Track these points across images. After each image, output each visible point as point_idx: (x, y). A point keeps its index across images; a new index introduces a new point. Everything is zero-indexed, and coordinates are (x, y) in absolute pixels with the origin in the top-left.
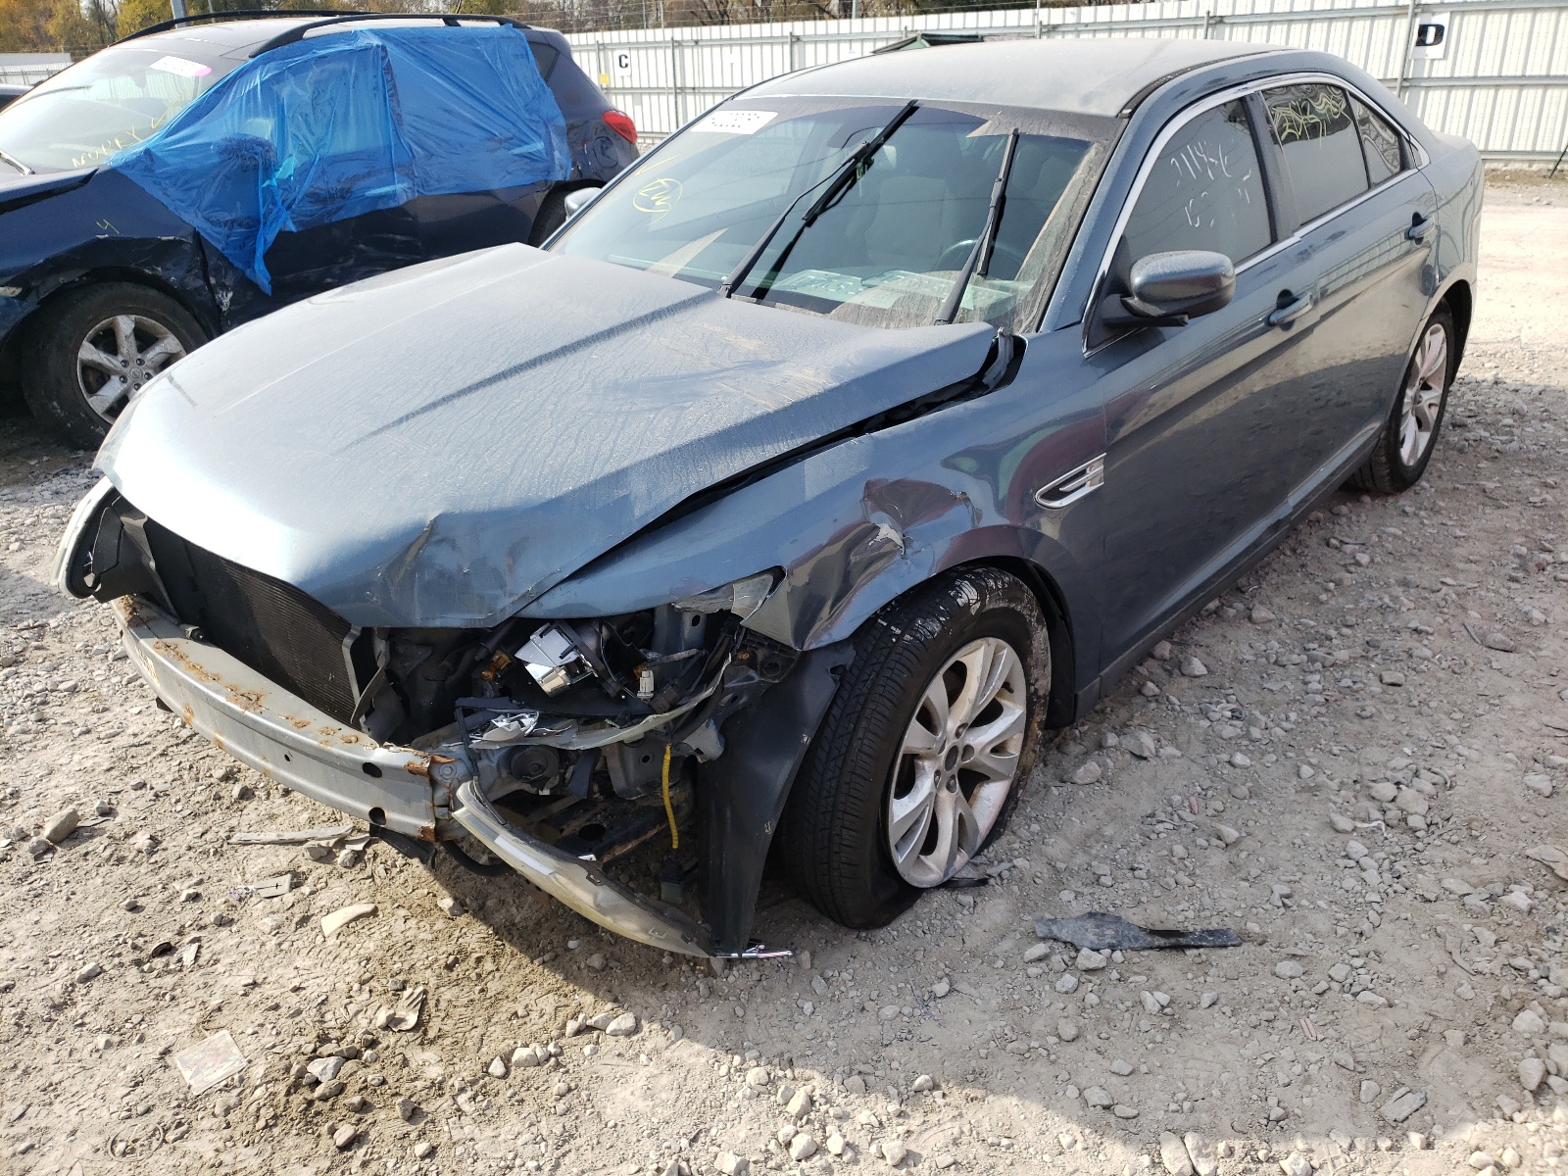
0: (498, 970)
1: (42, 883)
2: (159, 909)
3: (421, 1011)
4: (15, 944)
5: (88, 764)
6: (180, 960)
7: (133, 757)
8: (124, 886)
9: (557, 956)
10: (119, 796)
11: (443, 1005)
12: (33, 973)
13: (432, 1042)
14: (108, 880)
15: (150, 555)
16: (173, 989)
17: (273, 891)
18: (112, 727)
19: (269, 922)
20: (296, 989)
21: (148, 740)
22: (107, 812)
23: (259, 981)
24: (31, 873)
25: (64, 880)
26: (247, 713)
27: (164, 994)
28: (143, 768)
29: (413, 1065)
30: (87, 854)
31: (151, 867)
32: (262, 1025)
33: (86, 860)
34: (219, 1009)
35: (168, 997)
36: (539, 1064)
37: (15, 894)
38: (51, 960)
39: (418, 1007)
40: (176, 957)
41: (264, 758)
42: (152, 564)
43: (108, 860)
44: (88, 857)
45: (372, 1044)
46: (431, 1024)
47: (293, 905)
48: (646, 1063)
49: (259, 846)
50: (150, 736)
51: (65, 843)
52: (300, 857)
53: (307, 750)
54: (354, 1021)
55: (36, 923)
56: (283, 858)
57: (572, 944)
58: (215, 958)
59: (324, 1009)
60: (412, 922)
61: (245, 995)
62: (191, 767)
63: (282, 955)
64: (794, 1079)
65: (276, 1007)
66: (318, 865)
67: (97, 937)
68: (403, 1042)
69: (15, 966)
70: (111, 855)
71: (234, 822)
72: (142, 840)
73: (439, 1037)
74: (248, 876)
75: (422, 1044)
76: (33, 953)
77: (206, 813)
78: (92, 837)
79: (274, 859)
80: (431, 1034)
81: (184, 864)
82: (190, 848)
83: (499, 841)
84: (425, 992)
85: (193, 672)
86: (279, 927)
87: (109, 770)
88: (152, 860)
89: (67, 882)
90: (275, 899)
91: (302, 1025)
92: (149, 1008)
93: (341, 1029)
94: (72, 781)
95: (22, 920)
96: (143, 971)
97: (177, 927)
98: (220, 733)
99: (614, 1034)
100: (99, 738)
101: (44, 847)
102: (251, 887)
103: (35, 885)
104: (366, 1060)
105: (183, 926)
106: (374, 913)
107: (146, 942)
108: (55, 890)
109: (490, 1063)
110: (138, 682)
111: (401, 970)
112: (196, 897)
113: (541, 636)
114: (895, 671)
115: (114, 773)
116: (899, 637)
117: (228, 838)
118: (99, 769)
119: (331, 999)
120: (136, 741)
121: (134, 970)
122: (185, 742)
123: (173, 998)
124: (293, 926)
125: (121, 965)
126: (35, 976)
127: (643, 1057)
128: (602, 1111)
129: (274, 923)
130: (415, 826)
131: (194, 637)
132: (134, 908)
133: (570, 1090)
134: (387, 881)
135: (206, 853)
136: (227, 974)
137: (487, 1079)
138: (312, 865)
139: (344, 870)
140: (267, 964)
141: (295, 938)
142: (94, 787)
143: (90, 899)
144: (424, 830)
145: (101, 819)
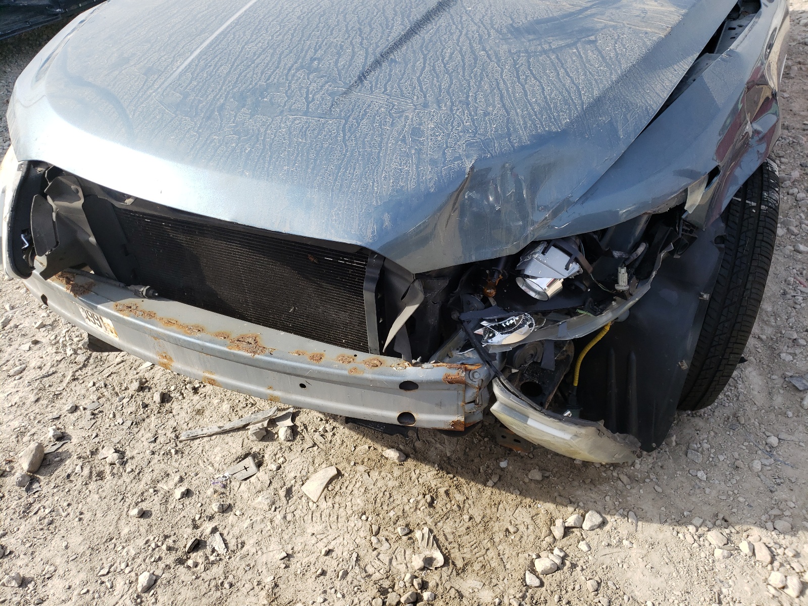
0: (467, 498)
1: (47, 511)
2: (163, 510)
3: (439, 547)
4: (61, 572)
5: (16, 399)
6: (213, 551)
7: (50, 386)
8: (120, 497)
9: (500, 477)
10: (61, 420)
11: (450, 538)
12: (96, 595)
13: (464, 570)
14: (104, 495)
15: (89, 231)
16: (226, 578)
17: (245, 474)
18: (15, 365)
19: (262, 501)
20: (328, 553)
21: (54, 369)
22: (62, 437)
23: (290, 552)
24: (31, 504)
25: (65, 504)
26: (257, 356)
27: (222, 584)
28: (65, 393)
29: (466, 593)
30: (69, 476)
31: (132, 476)
32: (325, 592)
33: (71, 481)
34: (276, 585)
35: (226, 585)
36: (558, 569)
37: (29, 527)
38: (105, 579)
39: (435, 545)
40: (208, 550)
41: (270, 388)
42: (92, 239)
43: (90, 477)
44: (72, 478)
45: (424, 586)
46: (452, 556)
47: (271, 482)
48: (630, 546)
49: (206, 439)
50: (53, 366)
51: (43, 470)
52: (246, 441)
53: (335, 379)
54: (392, 568)
55: (67, 547)
56: (235, 444)
57: (503, 464)
58: (240, 541)
59: (362, 564)
60: (375, 474)
61: (287, 567)
62: (106, 385)
63: (292, 526)
64: (738, 532)
65: (324, 573)
66: (265, 443)
67: (130, 547)
68: (445, 576)
69: (76, 593)
70: (91, 473)
71: (172, 423)
72: (109, 454)
73: (466, 564)
74: (216, 465)
75: (458, 574)
76: (83, 576)
77: (144, 420)
78: (62, 461)
79: (227, 446)
80: (460, 564)
81: (158, 466)
82: (153, 453)
83: (530, 422)
84: (431, 531)
85: (174, 327)
86: (274, 503)
87: (37, 400)
88: (128, 470)
89: (69, 505)
90: (252, 479)
91: (355, 583)
92: (217, 599)
93: (387, 578)
94: (11, 417)
95: (51, 547)
96: (189, 567)
97: (190, 522)
98: (211, 373)
99: (592, 529)
100: (9, 376)
101: (28, 479)
102: (226, 474)
103: (41, 513)
104: (428, 601)
105: (194, 520)
106: (339, 474)
107: (174, 541)
108: (64, 514)
109: (525, 577)
110: (12, 324)
111: (398, 517)
112: (187, 493)
113: (543, 253)
114: (765, 234)
115: (44, 402)
116: (758, 208)
117: (177, 437)
118: (28, 402)
119: (361, 554)
120: (44, 372)
121: (181, 569)
122: (85, 366)
123: (231, 585)
124: (283, 499)
125: (168, 567)
126: (100, 597)
127: (625, 543)
128: (633, 594)
129: (268, 501)
130: (445, 422)
131: (149, 296)
132: (143, 514)
133: (599, 584)
134: (328, 445)
135: (168, 453)
136: (259, 552)
137: (530, 591)
138: (262, 445)
139: (289, 444)
140: (286, 537)
141: (292, 508)
142: (35, 418)
143: (99, 515)
144: (455, 423)
145: (59, 444)
